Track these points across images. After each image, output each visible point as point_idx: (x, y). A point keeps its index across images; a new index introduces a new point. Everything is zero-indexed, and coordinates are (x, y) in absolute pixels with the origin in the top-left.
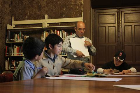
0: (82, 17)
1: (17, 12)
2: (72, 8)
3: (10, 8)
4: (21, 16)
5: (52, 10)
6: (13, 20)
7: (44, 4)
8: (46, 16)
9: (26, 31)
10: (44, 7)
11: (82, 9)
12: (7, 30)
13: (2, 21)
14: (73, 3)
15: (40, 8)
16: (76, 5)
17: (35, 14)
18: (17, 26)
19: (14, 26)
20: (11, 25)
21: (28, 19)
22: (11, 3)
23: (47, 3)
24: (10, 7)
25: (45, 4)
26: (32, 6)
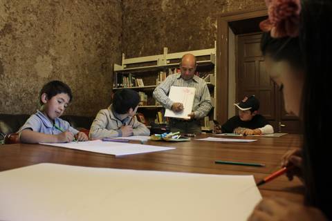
0: (215, 48)
1: (129, 47)
2: (201, 35)
3: (120, 42)
4: (134, 52)
5: (174, 41)
6: (123, 58)
7: (162, 32)
8: (166, 49)
9: (140, 73)
10: (163, 37)
11: (216, 36)
12: (114, 72)
13: (106, 60)
14: (203, 28)
15: (157, 38)
16: (207, 30)
17: (152, 47)
18: (128, 65)
19: (125, 66)
20: (121, 65)
21: (142, 56)
22: (122, 35)
23: (167, 31)
24: (119, 40)
25: (164, 33)
26: (147, 37)
